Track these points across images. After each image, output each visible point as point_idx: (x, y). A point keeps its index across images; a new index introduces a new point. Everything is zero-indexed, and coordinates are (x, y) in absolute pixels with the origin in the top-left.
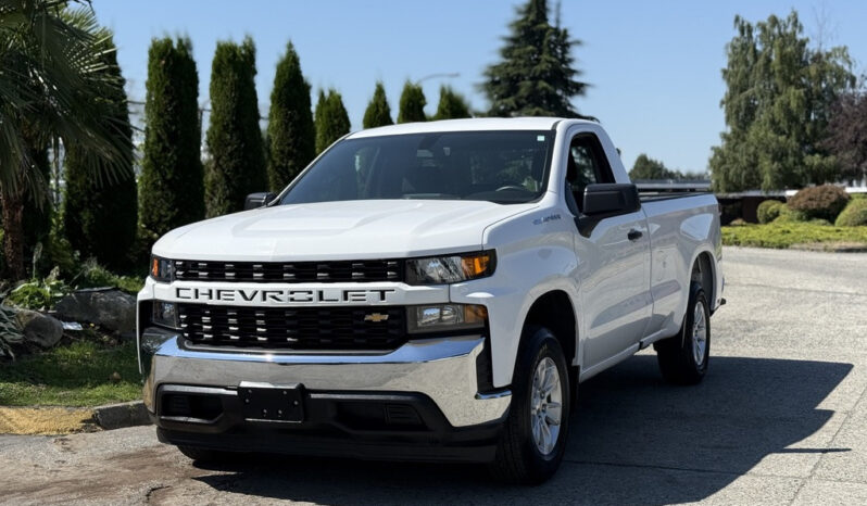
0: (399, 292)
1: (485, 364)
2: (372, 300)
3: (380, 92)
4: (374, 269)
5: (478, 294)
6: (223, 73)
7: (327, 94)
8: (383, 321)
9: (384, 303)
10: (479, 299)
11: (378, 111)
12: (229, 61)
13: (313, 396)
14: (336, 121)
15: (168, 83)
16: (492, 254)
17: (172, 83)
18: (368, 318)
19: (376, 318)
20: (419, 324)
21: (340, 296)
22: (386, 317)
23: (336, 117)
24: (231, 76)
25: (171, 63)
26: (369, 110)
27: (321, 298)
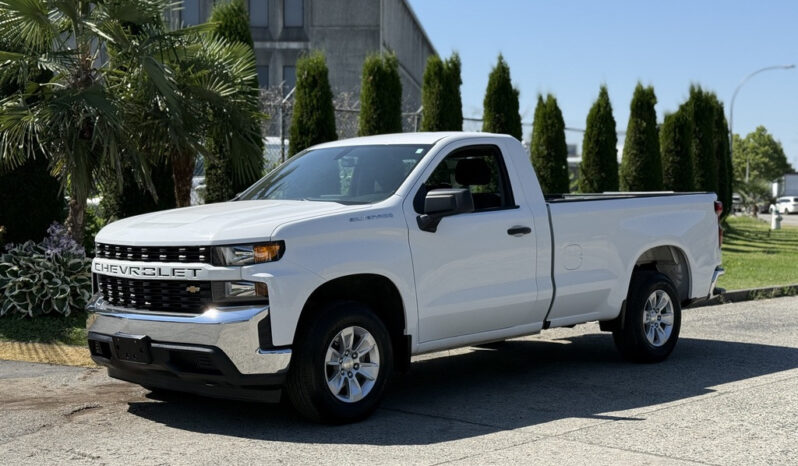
0: (205, 270)
1: (265, 328)
2: (188, 276)
3: (604, 94)
4: (192, 253)
5: (262, 275)
6: (432, 84)
7: (545, 98)
8: (197, 292)
9: (195, 279)
10: (259, 278)
11: (599, 111)
12: (436, 74)
13: (153, 345)
14: (549, 122)
15: (374, 95)
16: (282, 244)
17: (377, 96)
18: (188, 289)
19: (193, 289)
20: (227, 296)
21: (169, 272)
22: (198, 289)
23: (550, 118)
24: (437, 87)
25: (377, 78)
26: (592, 110)
27: (160, 274)
